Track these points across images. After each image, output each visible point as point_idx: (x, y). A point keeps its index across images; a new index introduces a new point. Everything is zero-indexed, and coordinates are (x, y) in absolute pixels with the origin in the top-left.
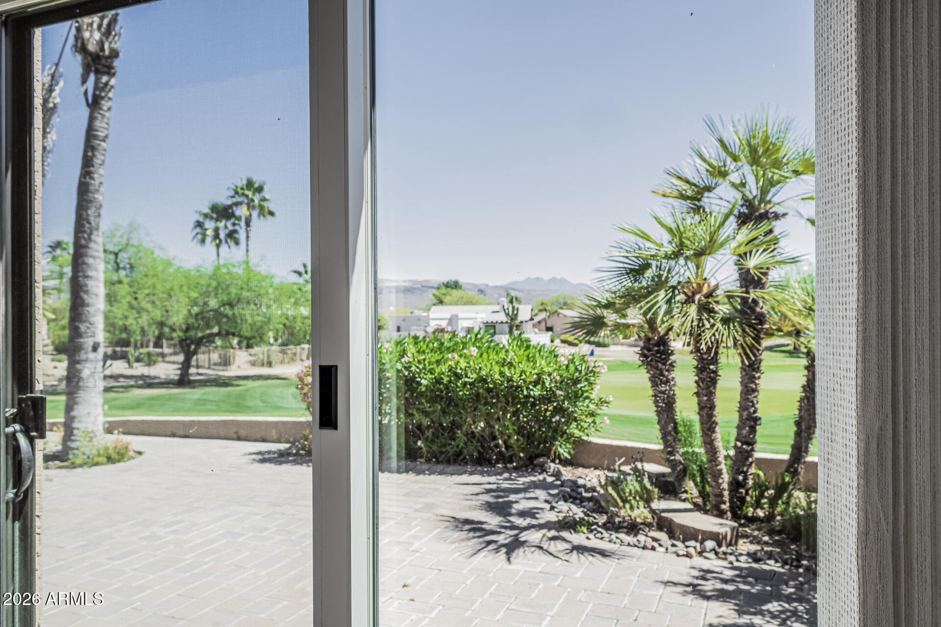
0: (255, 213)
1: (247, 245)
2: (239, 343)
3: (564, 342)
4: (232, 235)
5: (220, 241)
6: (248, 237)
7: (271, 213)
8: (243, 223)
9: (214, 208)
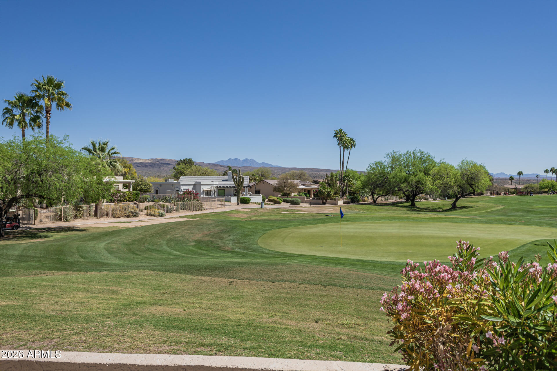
0: (54, 105)
1: (47, 128)
2: (40, 203)
3: (270, 201)
4: (35, 120)
5: (26, 124)
6: (48, 122)
7: (68, 105)
8: (44, 112)
9: (20, 98)
